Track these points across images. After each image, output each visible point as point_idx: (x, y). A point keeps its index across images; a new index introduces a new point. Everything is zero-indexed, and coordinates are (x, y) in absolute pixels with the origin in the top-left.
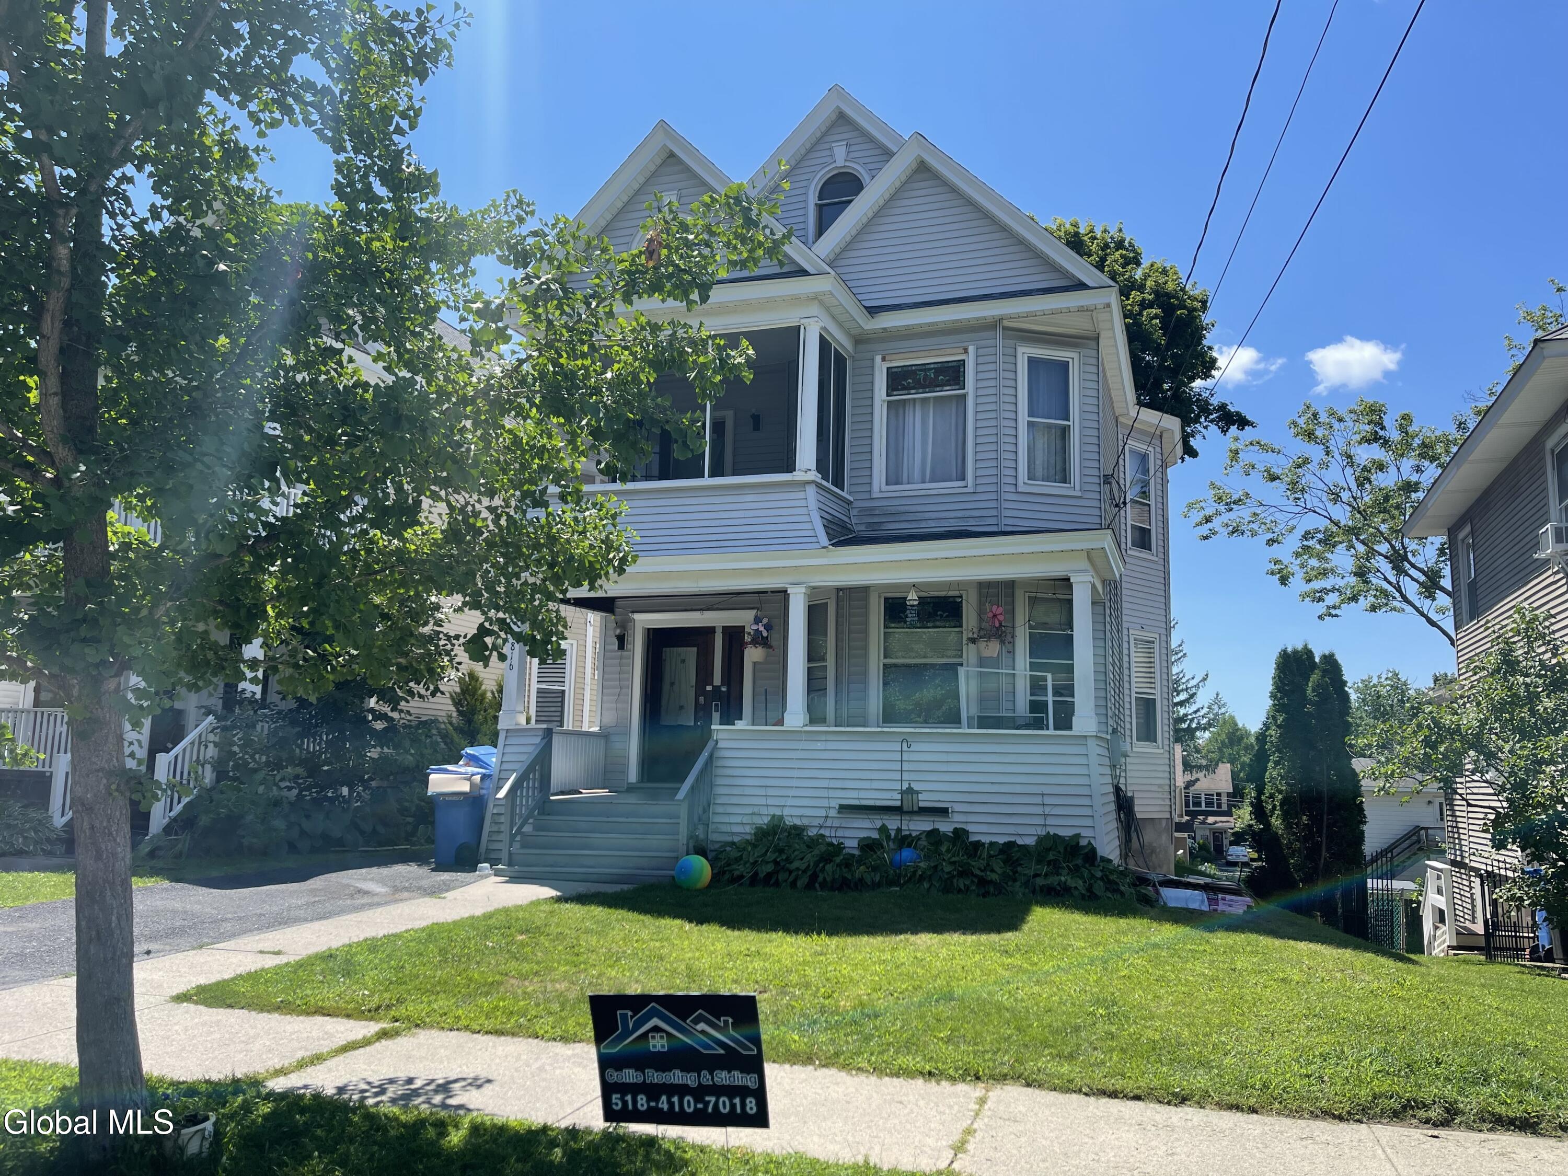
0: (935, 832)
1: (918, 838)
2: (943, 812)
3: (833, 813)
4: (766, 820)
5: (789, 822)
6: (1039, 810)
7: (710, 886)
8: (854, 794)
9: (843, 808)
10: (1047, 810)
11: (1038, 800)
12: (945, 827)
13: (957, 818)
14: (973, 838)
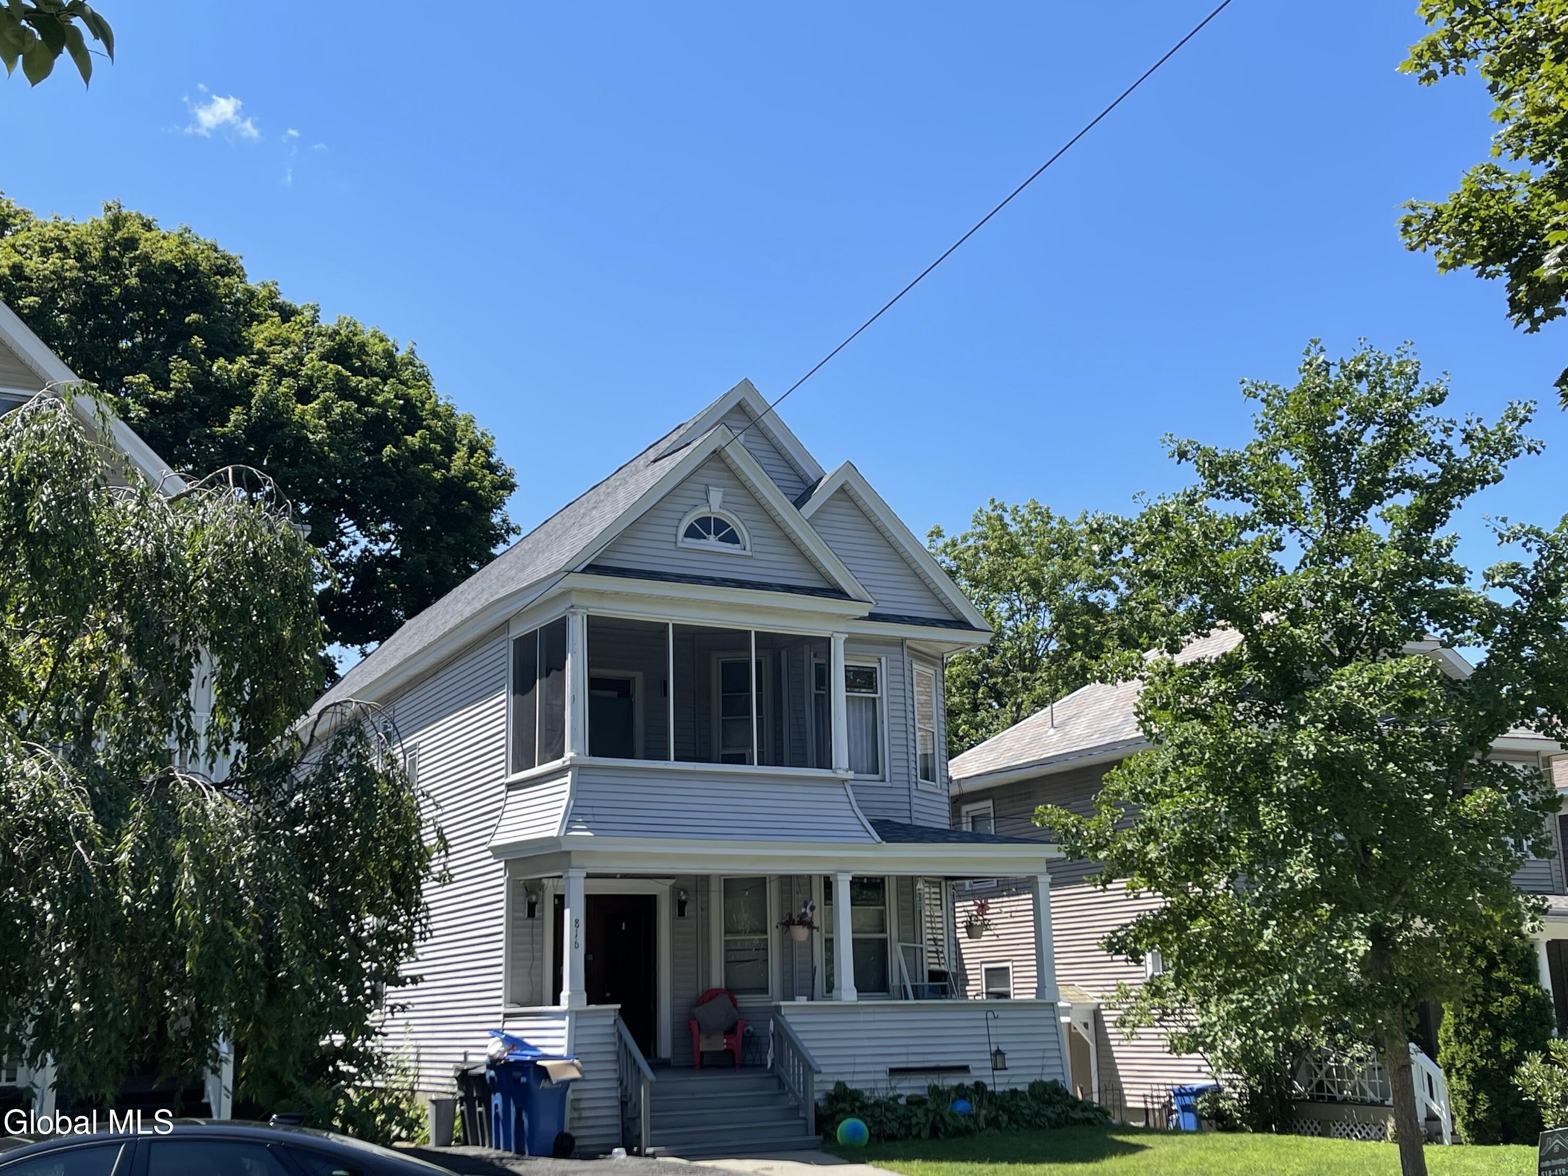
0: (961, 1086)
1: (949, 1093)
2: (965, 1069)
3: (884, 1076)
4: (831, 1087)
5: (851, 1086)
6: (1039, 1062)
7: (866, 1146)
8: (904, 1058)
9: (893, 1071)
10: (1045, 1062)
11: (1040, 1054)
12: (968, 1082)
13: (973, 1073)
14: (990, 1088)
